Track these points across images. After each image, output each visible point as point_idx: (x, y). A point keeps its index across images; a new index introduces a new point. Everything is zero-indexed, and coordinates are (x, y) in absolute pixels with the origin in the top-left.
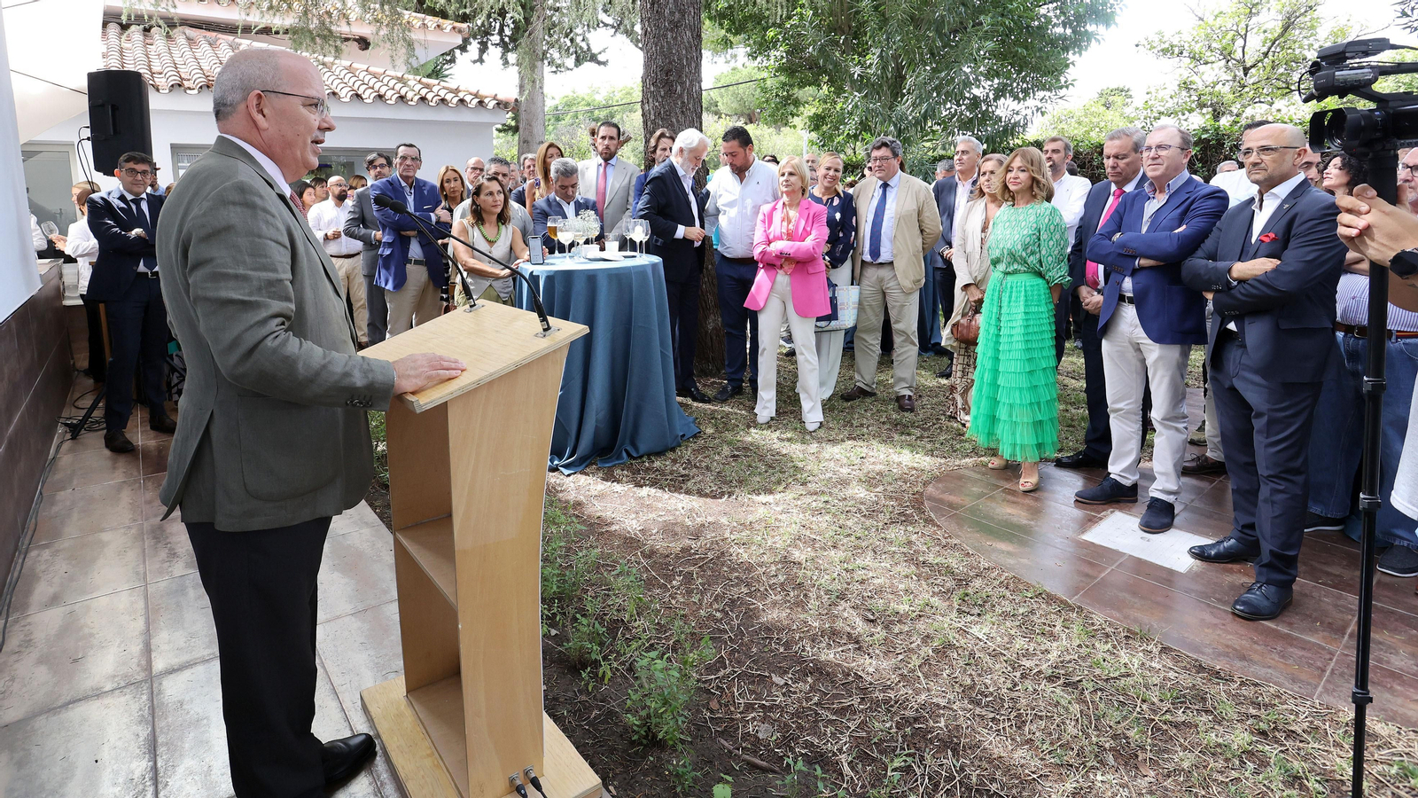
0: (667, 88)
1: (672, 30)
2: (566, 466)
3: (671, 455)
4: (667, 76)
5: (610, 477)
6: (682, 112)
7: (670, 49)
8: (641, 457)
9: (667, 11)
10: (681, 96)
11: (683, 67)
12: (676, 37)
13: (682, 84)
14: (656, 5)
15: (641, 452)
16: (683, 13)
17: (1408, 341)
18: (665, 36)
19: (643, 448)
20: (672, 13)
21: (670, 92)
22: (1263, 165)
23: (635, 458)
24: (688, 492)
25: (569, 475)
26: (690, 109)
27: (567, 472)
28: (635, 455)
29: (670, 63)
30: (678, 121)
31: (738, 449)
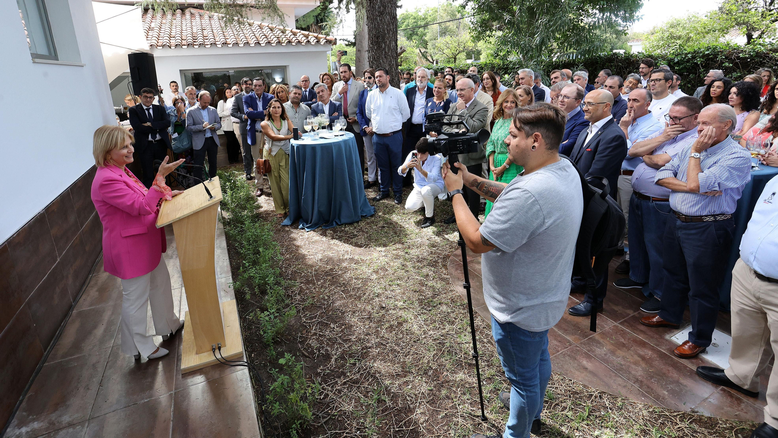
0: (377, 45)
1: (379, 16)
2: (307, 228)
3: (355, 225)
4: (377, 39)
5: (324, 234)
6: (385, 57)
7: (379, 25)
8: (342, 225)
9: (377, 7)
10: (384, 49)
11: (385, 34)
12: (382, 19)
13: (385, 43)
14: (372, 4)
15: (342, 223)
16: (385, 7)
17: (657, 202)
18: (376, 19)
19: (343, 221)
20: (379, 8)
21: (379, 47)
22: (589, 111)
23: (340, 225)
24: (351, 244)
25: (308, 232)
26: (389, 55)
27: (307, 230)
28: (339, 224)
29: (379, 33)
30: (383, 61)
31: (387, 223)
